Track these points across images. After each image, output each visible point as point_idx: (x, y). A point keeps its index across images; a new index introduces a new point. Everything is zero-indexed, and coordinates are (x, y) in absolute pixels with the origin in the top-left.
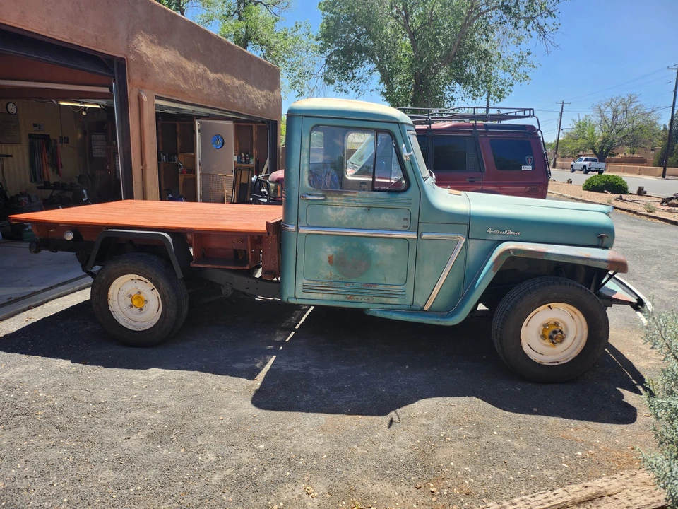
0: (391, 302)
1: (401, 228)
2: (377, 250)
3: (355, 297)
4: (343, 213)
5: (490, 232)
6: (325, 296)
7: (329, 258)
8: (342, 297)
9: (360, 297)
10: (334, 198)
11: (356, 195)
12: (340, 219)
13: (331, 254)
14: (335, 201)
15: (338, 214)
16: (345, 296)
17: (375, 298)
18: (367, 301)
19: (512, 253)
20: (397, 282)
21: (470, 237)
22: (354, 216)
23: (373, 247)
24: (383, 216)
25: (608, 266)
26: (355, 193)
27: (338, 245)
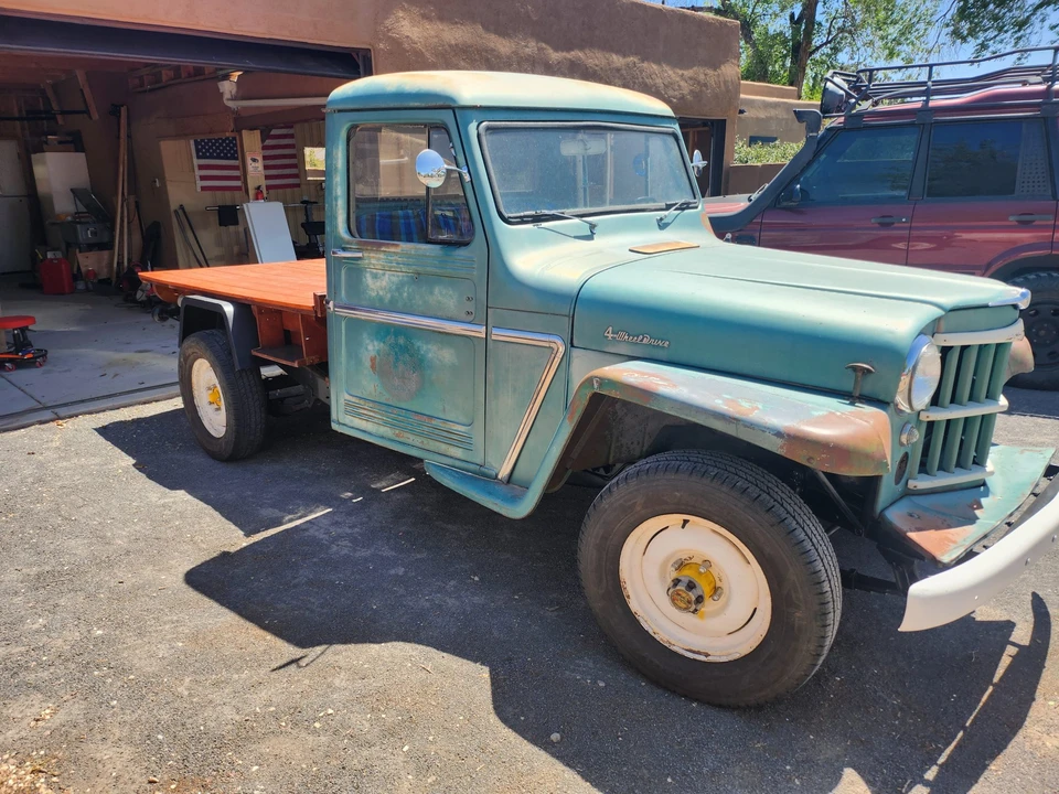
0: (452, 454)
1: (463, 316)
2: (430, 355)
3: (406, 435)
4: (384, 283)
5: (610, 335)
6: (369, 426)
7: (371, 360)
8: (389, 433)
9: (412, 437)
10: (372, 255)
11: (398, 250)
14: (373, 261)
15: (379, 283)
16: (393, 432)
17: (430, 442)
18: (420, 445)
20: (462, 419)
21: (575, 343)
22: (398, 289)
23: (425, 347)
24: (436, 291)
25: (782, 447)
26: (397, 245)
27: (382, 339)
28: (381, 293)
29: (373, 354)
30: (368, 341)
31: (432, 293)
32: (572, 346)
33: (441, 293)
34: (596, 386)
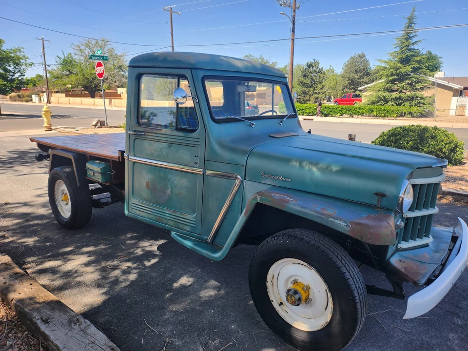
0: (185, 229)
1: (193, 164)
3: (162, 219)
4: (154, 147)
5: (263, 175)
6: (144, 214)
7: (146, 183)
9: (165, 220)
10: (149, 134)
11: (162, 132)
14: (149, 137)
15: (151, 147)
16: (156, 217)
18: (169, 224)
20: (191, 212)
21: (247, 178)
22: (161, 150)
25: (348, 232)
27: (152, 173)
28: (152, 152)
29: (148, 180)
30: (145, 174)
31: (178, 153)
32: (245, 180)
33: (182, 153)
34: (258, 200)
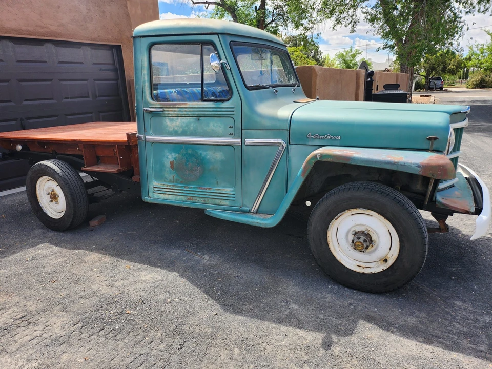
0: (223, 204)
1: (228, 136)
2: (208, 156)
3: (194, 198)
4: (178, 123)
5: (310, 137)
6: (170, 197)
7: (170, 163)
8: (183, 198)
9: (198, 199)
10: (170, 110)
12: (176, 128)
13: (172, 160)
14: (171, 113)
15: (174, 124)
16: (186, 198)
17: (210, 200)
18: (203, 202)
19: (318, 158)
20: (227, 186)
21: (291, 142)
22: (187, 125)
23: (205, 153)
24: (211, 124)
25: (420, 171)
26: (186, 104)
27: (178, 152)
30: (168, 154)
31: (208, 126)
32: (289, 144)
33: (213, 125)
